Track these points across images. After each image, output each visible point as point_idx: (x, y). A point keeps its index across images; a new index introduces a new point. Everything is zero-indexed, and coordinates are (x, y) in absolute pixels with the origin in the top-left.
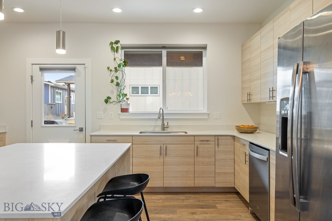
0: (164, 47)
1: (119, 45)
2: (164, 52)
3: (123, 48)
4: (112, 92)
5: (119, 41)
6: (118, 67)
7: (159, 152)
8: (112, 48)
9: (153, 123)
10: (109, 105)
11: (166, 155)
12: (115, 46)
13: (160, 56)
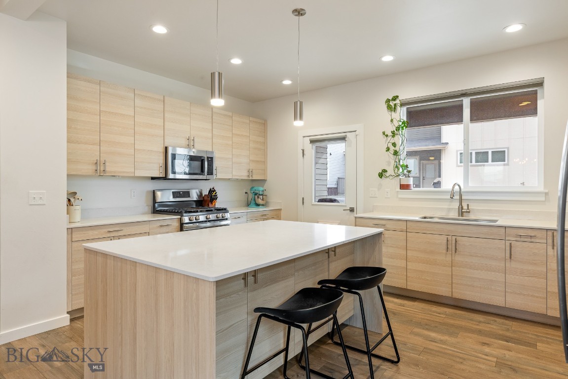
0: (464, 94)
1: (397, 102)
2: (466, 102)
3: (402, 105)
4: (389, 163)
5: (397, 97)
6: (396, 130)
7: (445, 247)
8: (389, 107)
9: (445, 205)
10: (384, 181)
11: (456, 252)
12: (392, 103)
13: (460, 107)
